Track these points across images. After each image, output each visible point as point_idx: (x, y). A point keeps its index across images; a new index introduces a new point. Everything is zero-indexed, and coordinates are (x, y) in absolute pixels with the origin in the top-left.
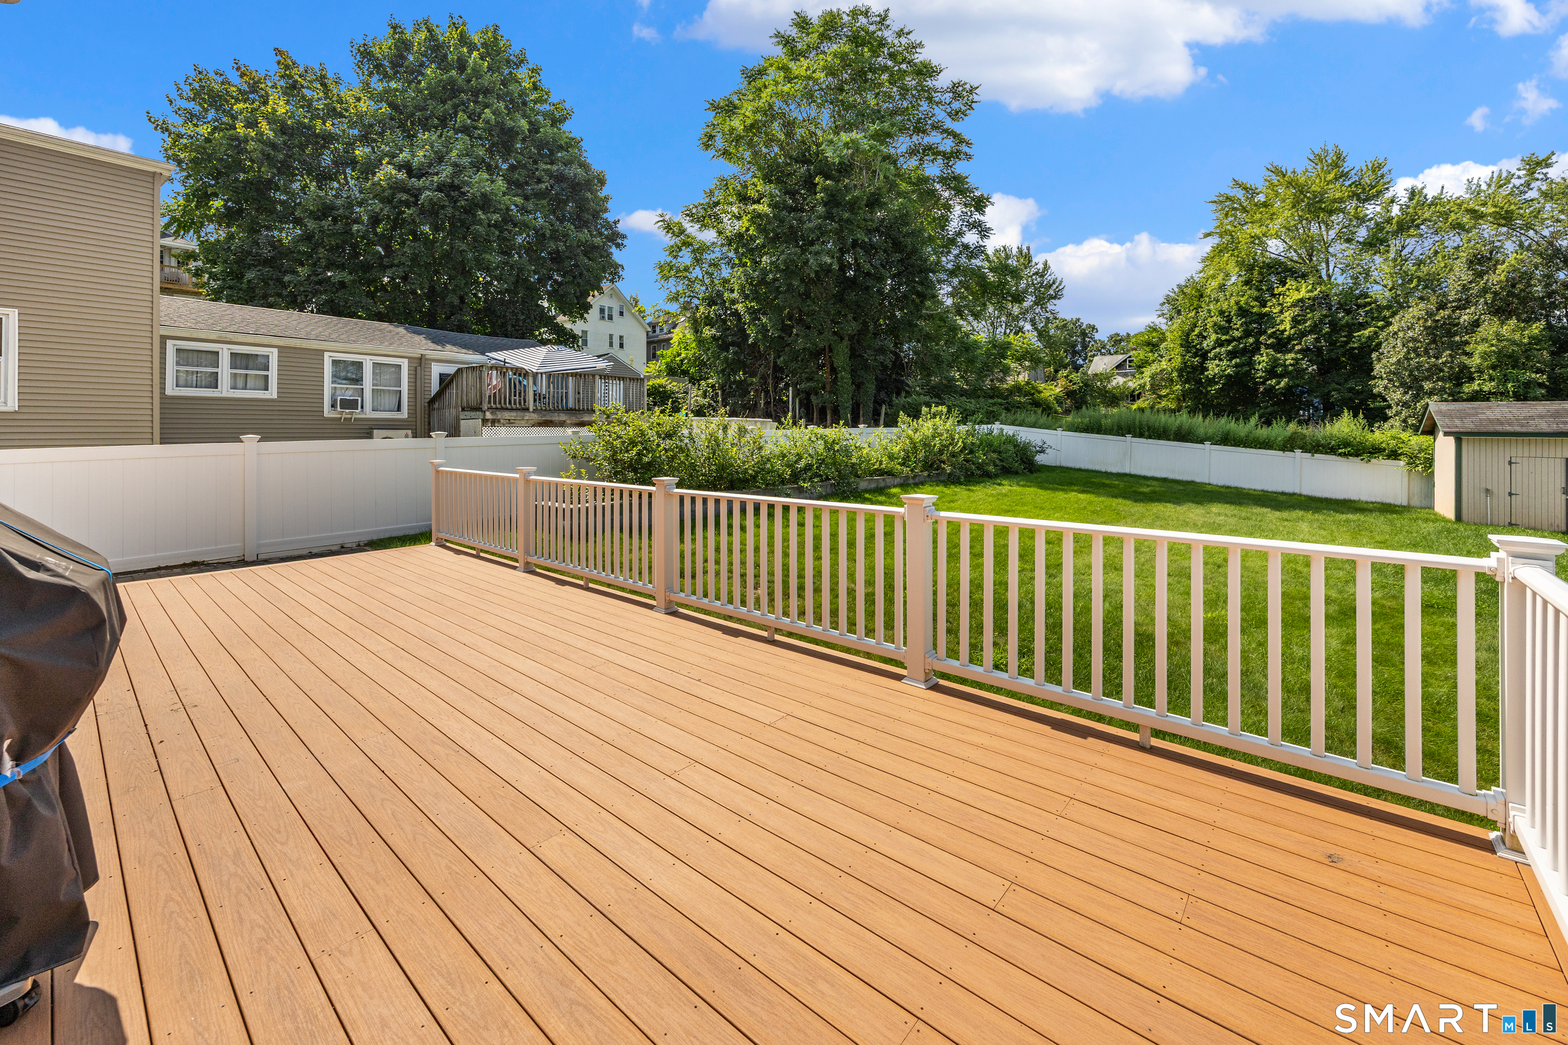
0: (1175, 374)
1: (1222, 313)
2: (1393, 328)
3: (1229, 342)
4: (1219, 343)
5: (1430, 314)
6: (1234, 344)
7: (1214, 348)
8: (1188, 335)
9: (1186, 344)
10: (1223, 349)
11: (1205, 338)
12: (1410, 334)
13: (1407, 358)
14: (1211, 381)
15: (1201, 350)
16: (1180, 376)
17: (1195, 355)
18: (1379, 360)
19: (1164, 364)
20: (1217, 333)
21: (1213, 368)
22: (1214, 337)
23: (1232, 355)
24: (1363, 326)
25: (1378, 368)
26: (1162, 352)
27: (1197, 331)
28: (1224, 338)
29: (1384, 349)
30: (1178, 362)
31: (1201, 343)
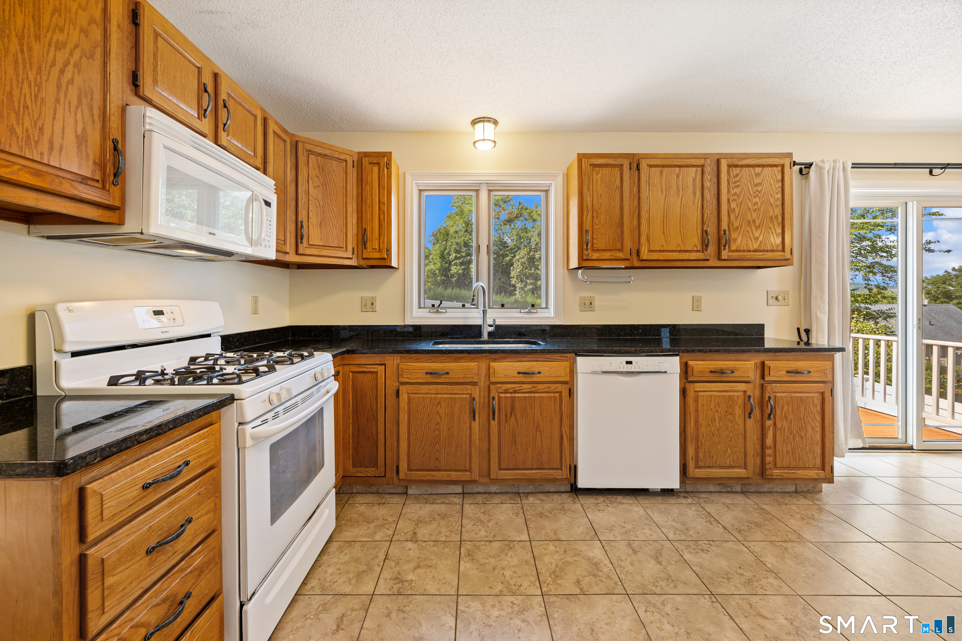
0: (437, 272)
1: (457, 244)
2: (517, 257)
3: (460, 258)
4: (456, 258)
5: (529, 253)
6: (462, 259)
7: (454, 260)
8: (443, 253)
9: (442, 257)
10: (458, 261)
11: (450, 255)
12: (523, 260)
13: (522, 270)
14: (453, 276)
15: (449, 260)
16: (440, 272)
17: (446, 263)
18: (513, 270)
19: (432, 266)
20: (455, 253)
21: (454, 269)
22: (454, 255)
23: (462, 264)
24: (507, 255)
25: (513, 274)
26: (431, 260)
27: (446, 252)
28: (458, 255)
29: (515, 266)
30: (438, 265)
31: (448, 257)
